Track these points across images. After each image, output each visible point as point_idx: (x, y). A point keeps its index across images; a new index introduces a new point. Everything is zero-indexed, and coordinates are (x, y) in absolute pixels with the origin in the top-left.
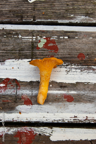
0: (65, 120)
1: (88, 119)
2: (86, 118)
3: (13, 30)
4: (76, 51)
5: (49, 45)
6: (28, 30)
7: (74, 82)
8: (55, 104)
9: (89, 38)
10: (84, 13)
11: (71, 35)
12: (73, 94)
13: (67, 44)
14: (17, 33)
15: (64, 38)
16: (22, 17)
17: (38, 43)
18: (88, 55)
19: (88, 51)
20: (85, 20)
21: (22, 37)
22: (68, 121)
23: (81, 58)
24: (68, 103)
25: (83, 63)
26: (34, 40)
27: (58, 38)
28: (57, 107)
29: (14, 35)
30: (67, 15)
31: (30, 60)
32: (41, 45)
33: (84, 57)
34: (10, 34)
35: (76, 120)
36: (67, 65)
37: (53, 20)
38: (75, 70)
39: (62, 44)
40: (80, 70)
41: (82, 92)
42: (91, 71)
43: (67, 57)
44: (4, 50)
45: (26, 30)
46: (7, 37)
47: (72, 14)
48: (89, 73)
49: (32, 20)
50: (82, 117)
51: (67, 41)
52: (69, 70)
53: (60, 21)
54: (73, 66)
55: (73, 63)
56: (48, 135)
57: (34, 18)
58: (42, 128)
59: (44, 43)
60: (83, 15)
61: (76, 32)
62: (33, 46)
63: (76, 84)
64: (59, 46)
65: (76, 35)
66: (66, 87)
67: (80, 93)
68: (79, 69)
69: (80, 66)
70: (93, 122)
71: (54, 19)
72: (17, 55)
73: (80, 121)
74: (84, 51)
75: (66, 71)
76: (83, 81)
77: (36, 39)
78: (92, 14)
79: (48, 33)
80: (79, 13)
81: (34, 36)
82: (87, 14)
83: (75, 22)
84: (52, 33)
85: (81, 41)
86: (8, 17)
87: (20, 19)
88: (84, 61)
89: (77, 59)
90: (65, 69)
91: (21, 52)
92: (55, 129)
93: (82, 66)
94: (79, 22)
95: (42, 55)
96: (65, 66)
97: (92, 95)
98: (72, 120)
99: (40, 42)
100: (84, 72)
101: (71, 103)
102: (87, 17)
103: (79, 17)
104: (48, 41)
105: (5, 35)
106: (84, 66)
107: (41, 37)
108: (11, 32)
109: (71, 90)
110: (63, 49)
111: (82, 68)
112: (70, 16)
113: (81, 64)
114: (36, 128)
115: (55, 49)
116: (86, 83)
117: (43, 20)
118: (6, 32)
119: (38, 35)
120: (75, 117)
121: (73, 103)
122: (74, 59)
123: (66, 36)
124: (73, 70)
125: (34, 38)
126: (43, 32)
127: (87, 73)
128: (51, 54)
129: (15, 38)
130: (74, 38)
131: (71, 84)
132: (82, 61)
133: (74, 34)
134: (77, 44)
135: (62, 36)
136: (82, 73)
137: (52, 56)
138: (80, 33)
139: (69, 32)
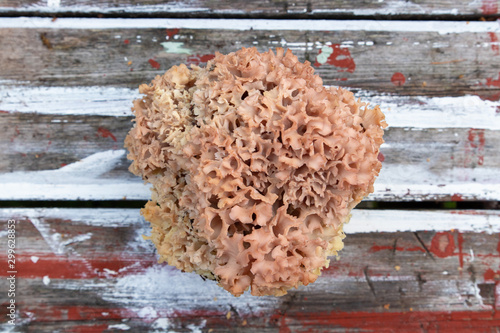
1: (411, 193)
2: (407, 192)
3: (270, 32)
4: (388, 69)
5: (339, 58)
6: (298, 31)
9: (413, 42)
11: (380, 39)
12: (382, 149)
13: (372, 56)
14: (277, 36)
15: (365, 45)
16: (286, 6)
17: (317, 54)
18: (410, 75)
19: (412, 69)
20: (406, 9)
21: (288, 44)
22: (375, 198)
23: (397, 82)
25: (401, 91)
26: (310, 49)
27: (355, 45)
29: (273, 39)
32: (322, 59)
33: (404, 80)
34: (263, 37)
35: (389, 195)
36: (372, 96)
37: (344, 11)
38: (386, 105)
39: (362, 56)
40: (396, 105)
41: (399, 146)
42: (417, 106)
43: (371, 81)
45: (295, 31)
46: (260, 44)
48: (413, 110)
49: (305, 10)
50: (399, 192)
51: (372, 50)
53: (357, 12)
54: (384, 98)
55: (382, 92)
57: (309, 6)
59: (328, 56)
61: (388, 33)
64: (356, 61)
65: (389, 38)
67: (396, 147)
68: (394, 102)
69: (397, 97)
70: (419, 200)
71: (347, 8)
73: (396, 197)
74: (403, 69)
76: (402, 125)
77: (314, 47)
79: (336, 36)
81: (309, 41)
83: (387, 13)
84: (344, 35)
85: (397, 50)
86: (260, 6)
87: (282, 8)
88: (405, 87)
89: (391, 84)
93: (400, 96)
94: (393, 13)
96: (369, 98)
97: (418, 150)
98: (382, 197)
99: (320, 52)
100: (403, 107)
102: (409, 4)
103: (394, 2)
104: (337, 51)
105: (256, 40)
106: (403, 96)
107: (323, 43)
108: (266, 35)
110: (363, 65)
111: (398, 101)
112: (377, 2)
113: (397, 93)
115: (350, 65)
116: (407, 128)
117: (325, 11)
118: (256, 34)
119: (317, 40)
120: (388, 190)
122: (384, 84)
123: (369, 39)
124: (384, 105)
125: (310, 44)
126: (326, 33)
127: (408, 109)
128: (341, 74)
129: (274, 46)
130: (384, 44)
132: (400, 86)
133: (385, 36)
134: (389, 55)
135: (362, 41)
136: (399, 109)
137: (344, 79)
138: (397, 34)
139: (376, 33)
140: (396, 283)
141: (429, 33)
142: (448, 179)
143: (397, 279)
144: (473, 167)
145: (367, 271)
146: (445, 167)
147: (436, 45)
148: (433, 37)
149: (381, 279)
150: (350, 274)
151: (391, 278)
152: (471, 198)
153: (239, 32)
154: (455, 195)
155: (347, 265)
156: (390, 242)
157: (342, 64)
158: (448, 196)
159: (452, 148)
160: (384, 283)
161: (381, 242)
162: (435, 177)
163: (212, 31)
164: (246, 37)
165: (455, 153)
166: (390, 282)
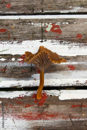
0: (69, 84)
2: (85, 82)
3: (27, 20)
4: (75, 33)
5: (55, 29)
6: (38, 19)
7: (75, 55)
8: (62, 72)
9: (84, 22)
10: (79, 5)
11: (71, 21)
12: (74, 64)
13: (68, 28)
14: (30, 21)
15: (65, 24)
16: (33, 10)
17: (46, 28)
18: (84, 35)
19: (84, 32)
20: (81, 10)
21: (34, 24)
22: (72, 85)
23: (79, 38)
24: (71, 71)
25: (81, 41)
26: (43, 26)
27: (61, 24)
28: (63, 75)
29: (28, 23)
30: (67, 7)
31: (41, 40)
32: (48, 29)
33: (82, 37)
34: (24, 22)
35: (78, 83)
36: (69, 43)
37: (56, 11)
38: (75, 47)
39: (64, 28)
40: (79, 47)
41: (82, 63)
43: (68, 37)
44: (21, 34)
45: (37, 19)
46: (23, 24)
47: (70, 6)
48: (86, 49)
49: (41, 11)
51: (68, 26)
52: (71, 46)
53: (62, 12)
54: (74, 44)
55: (73, 42)
56: (57, 95)
57: (42, 10)
58: (52, 91)
59: (51, 28)
60: (79, 7)
61: (74, 19)
62: (43, 30)
63: (76, 57)
64: (62, 30)
65: (75, 21)
66: (69, 59)
67: (80, 63)
68: (78, 45)
69: (79, 44)
71: (58, 10)
72: (31, 37)
73: (81, 84)
74: (81, 33)
75: (68, 47)
76: (82, 55)
77: (45, 25)
78: (85, 5)
79: (53, 21)
80: (76, 5)
81: (43, 23)
82: (82, 6)
83: (73, 12)
84: (57, 20)
85: (78, 25)
86: (23, 10)
87: (32, 11)
88: (82, 40)
89: (76, 38)
91: (34, 35)
92: (62, 91)
93: (80, 43)
94: (76, 12)
95: (50, 37)
96: (68, 44)
98: (75, 84)
99: (47, 27)
100: (82, 47)
101: (73, 71)
102: (82, 8)
103: (76, 8)
104: (54, 26)
105: (21, 23)
106: (82, 43)
107: (48, 23)
108: (26, 21)
109: (73, 61)
110: (65, 31)
111: (80, 45)
112: (69, 8)
113: (79, 42)
114: (48, 91)
115: (59, 31)
116: (84, 55)
117: (49, 11)
118: (22, 21)
119: (46, 22)
120: (77, 81)
121: (75, 71)
122: (74, 39)
123: (67, 22)
124: (74, 47)
125: (43, 24)
126: (49, 20)
127: (84, 48)
128: (56, 35)
129: (29, 25)
130: (73, 23)
131: (73, 57)
132: (80, 39)
133: (73, 20)
134: (75, 28)
135: (64, 22)
136: (80, 48)
137: (57, 37)
138: (78, 19)
139: (69, 19)
140: (83, 121)
143: (83, 119)
145: (70, 117)
149: (76, 120)
150: (63, 118)
151: (81, 119)
153: (15, 20)
155: (62, 114)
156: (80, 103)
157: (56, 31)
160: (78, 121)
161: (76, 103)
163: (4, 20)
164: (18, 22)
166: (81, 121)
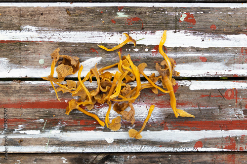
0: (200, 75)
1: (217, 74)
3: (161, 8)
4: (209, 23)
5: (189, 19)
6: (172, 7)
7: (207, 47)
8: (193, 64)
9: (220, 12)
11: (206, 11)
12: (206, 56)
13: (203, 18)
14: (164, 9)
15: (200, 13)
17: (180, 17)
18: (218, 26)
19: (219, 23)
21: (168, 13)
22: (203, 76)
23: (213, 28)
24: (202, 63)
25: (214, 32)
26: (177, 15)
27: (196, 13)
28: (195, 66)
29: (162, 11)
31: (174, 31)
32: (182, 19)
33: (215, 28)
34: (158, 10)
35: (208, 75)
36: (202, 34)
39: (199, 18)
41: (213, 55)
42: (220, 38)
43: (202, 28)
44: (154, 23)
46: (156, 13)
48: (219, 40)
50: (212, 73)
51: (203, 15)
52: (204, 38)
54: (207, 35)
55: (207, 33)
56: (188, 86)
58: (183, 81)
59: (185, 18)
61: (210, 8)
62: (177, 20)
63: (209, 49)
64: (196, 20)
65: (210, 10)
66: (202, 51)
68: (211, 37)
69: (212, 35)
70: (220, 76)
72: (165, 27)
73: (211, 76)
74: (215, 23)
75: (202, 39)
76: (214, 46)
77: (179, 14)
79: (188, 9)
84: (191, 9)
85: (213, 15)
88: (216, 31)
89: (210, 29)
90: (201, 37)
91: (167, 25)
92: (193, 81)
93: (214, 34)
95: (184, 27)
97: (220, 56)
98: (206, 75)
99: (182, 16)
100: (215, 39)
101: (205, 63)
104: (188, 16)
105: (155, 11)
107: (182, 12)
109: (205, 53)
110: (199, 21)
114: (179, 81)
115: (194, 21)
116: (216, 47)
118: (155, 9)
119: (180, 11)
120: (208, 73)
121: (207, 63)
122: (207, 29)
123: (201, 11)
124: (207, 38)
125: (177, 13)
126: (184, 8)
127: (217, 40)
128: (190, 25)
129: (163, 14)
130: (207, 13)
131: (205, 48)
132: (214, 30)
133: (208, 9)
134: (210, 17)
135: (199, 11)
136: (213, 40)
137: (191, 28)
138: (213, 8)
139: (204, 8)
140: (210, 109)
141: (226, 8)
142: (232, 68)
143: (211, 108)
144: (243, 63)
145: (199, 105)
146: (232, 63)
147: (229, 13)
148: (228, 10)
149: (204, 108)
150: (192, 106)
151: (208, 108)
152: (241, 76)
153: (148, 8)
154: (235, 75)
155: (191, 103)
156: (208, 93)
157: (190, 21)
158: (232, 75)
159: (234, 56)
160: (206, 109)
161: (205, 93)
162: (227, 67)
163: (137, 8)
164: (151, 10)
165: (236, 58)
166: (208, 109)
